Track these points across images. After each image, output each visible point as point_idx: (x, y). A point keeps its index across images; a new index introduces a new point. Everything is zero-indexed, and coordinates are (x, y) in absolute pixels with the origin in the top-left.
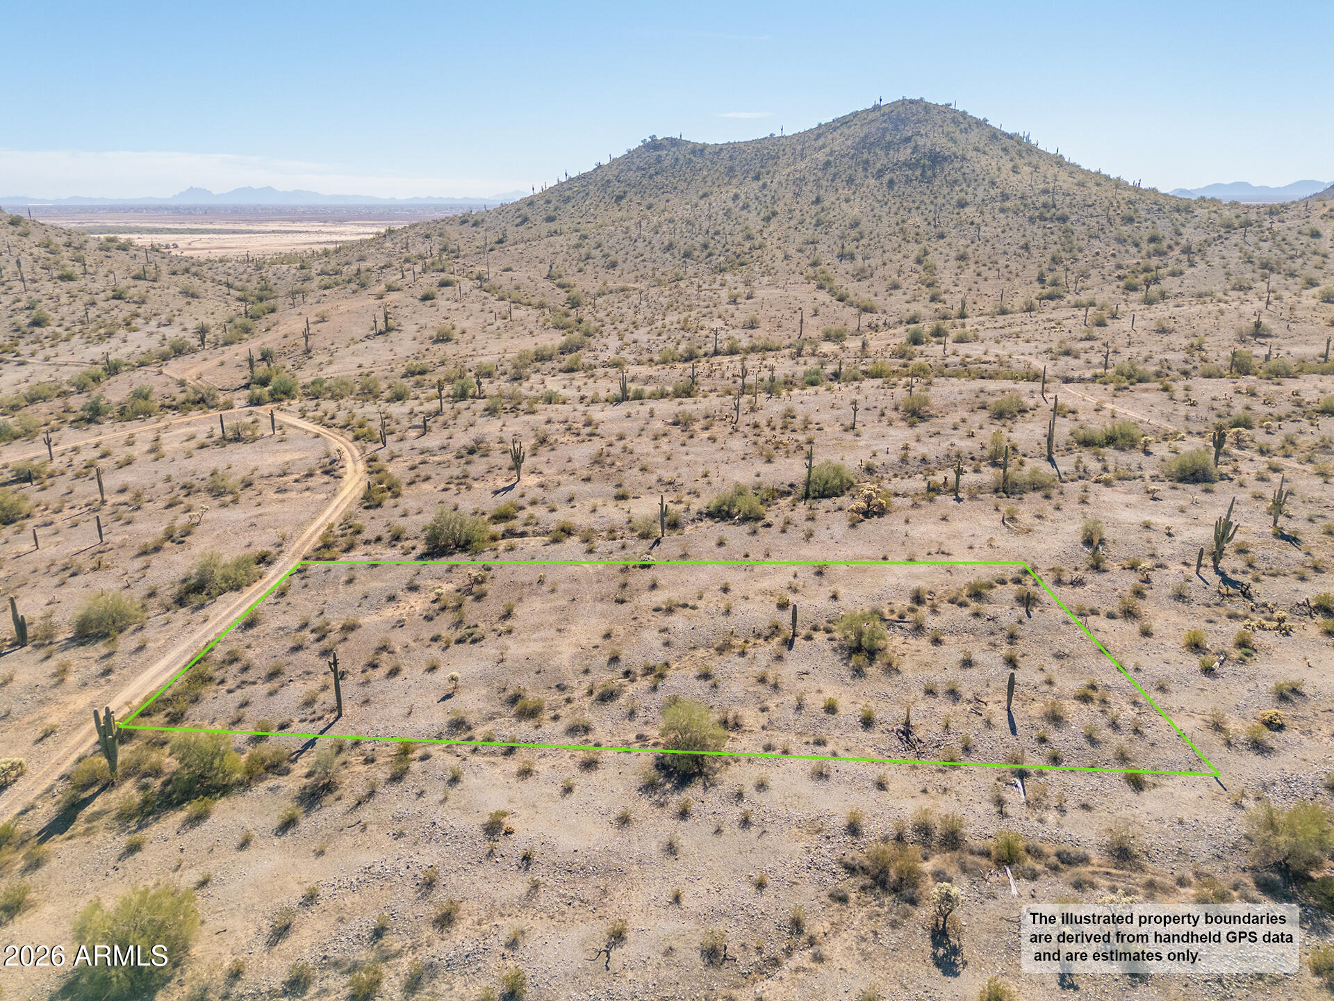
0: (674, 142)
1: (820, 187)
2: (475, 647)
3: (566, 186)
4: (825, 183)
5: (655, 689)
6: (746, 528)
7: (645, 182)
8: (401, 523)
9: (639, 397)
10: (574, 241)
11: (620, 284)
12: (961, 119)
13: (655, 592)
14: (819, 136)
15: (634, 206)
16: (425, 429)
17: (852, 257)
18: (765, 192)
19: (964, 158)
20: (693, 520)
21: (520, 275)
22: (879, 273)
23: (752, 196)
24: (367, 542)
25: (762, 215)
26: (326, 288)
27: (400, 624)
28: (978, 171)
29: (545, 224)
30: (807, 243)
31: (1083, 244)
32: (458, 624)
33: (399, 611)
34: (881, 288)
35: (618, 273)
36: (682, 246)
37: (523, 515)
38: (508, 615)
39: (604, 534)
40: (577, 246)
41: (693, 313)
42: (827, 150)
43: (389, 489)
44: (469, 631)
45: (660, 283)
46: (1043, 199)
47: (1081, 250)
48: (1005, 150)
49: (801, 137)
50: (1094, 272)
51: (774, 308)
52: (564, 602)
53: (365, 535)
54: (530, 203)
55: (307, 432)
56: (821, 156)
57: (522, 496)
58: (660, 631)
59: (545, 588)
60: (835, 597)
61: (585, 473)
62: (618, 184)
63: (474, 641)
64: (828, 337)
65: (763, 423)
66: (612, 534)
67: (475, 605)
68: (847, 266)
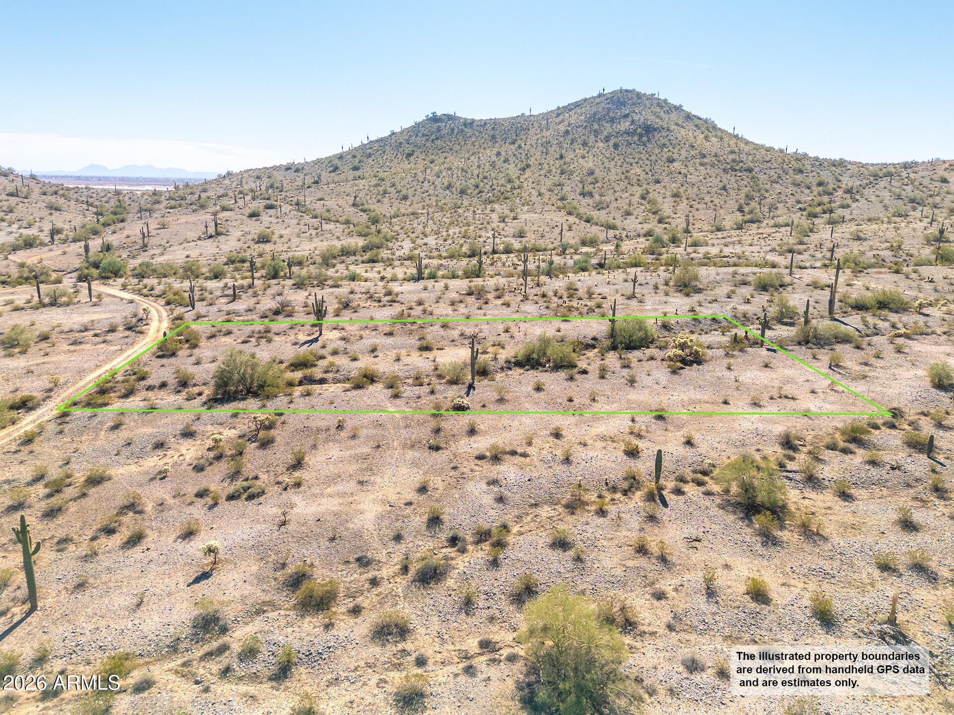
0: (450, 117)
1: (561, 147)
2: (251, 506)
3: (368, 146)
4: (565, 146)
5: (495, 563)
6: (562, 374)
7: (428, 144)
8: (192, 369)
9: (433, 276)
10: (374, 181)
11: (410, 210)
12: (664, 104)
13: (473, 439)
14: (558, 115)
15: (420, 161)
16: (234, 298)
17: (591, 195)
18: (520, 151)
19: (668, 130)
20: (502, 369)
21: (331, 203)
22: (614, 205)
23: (510, 153)
24: (150, 388)
25: (519, 166)
26: (171, 208)
27: (162, 475)
28: (680, 138)
29: (351, 171)
30: (555, 185)
31: (768, 187)
32: (235, 475)
33: (165, 460)
34: (618, 215)
35: (408, 203)
36: (458, 185)
37: (323, 363)
38: (298, 464)
39: (410, 381)
40: (377, 185)
41: (472, 228)
42: (566, 123)
43: (187, 341)
44: (245, 484)
45: (442, 209)
46: (731, 157)
47: (767, 191)
48: (696, 126)
49: (546, 116)
50: (780, 205)
51: (536, 225)
52: (366, 450)
53: (152, 381)
54: (341, 157)
55: (122, 299)
56: (562, 128)
57: (324, 347)
58: (489, 484)
59: (343, 434)
60: (689, 443)
61: (387, 329)
62: (407, 146)
63: (251, 497)
64: (584, 243)
65: (551, 294)
66: (418, 381)
67: (260, 453)
68: (588, 200)
